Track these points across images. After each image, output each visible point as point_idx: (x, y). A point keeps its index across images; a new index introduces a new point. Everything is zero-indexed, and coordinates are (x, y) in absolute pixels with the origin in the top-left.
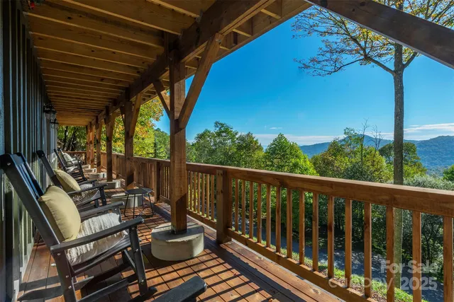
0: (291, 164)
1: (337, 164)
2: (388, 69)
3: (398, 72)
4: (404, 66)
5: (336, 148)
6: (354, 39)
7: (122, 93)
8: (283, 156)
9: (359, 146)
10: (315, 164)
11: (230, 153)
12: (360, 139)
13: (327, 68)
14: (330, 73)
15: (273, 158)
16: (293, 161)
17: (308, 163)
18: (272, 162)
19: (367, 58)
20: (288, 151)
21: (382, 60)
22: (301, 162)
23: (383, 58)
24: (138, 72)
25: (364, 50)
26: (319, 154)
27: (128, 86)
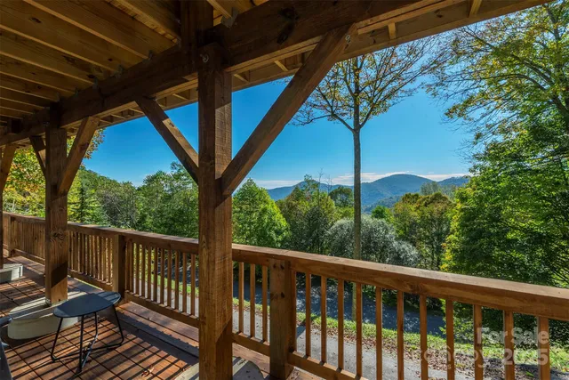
0: (260, 210)
1: (299, 207)
2: (349, 127)
3: (356, 130)
4: (361, 126)
5: (297, 193)
6: (324, 97)
7: (36, 111)
8: (253, 201)
9: (316, 191)
10: (281, 208)
11: (191, 200)
12: (317, 185)
13: (300, 119)
14: (303, 124)
15: (243, 204)
16: (262, 206)
17: (275, 207)
18: (241, 208)
19: (334, 115)
20: (257, 197)
21: (344, 118)
22: (269, 207)
23: (346, 116)
24: (91, 77)
25: (332, 107)
26: (283, 198)
27: (57, 100)
